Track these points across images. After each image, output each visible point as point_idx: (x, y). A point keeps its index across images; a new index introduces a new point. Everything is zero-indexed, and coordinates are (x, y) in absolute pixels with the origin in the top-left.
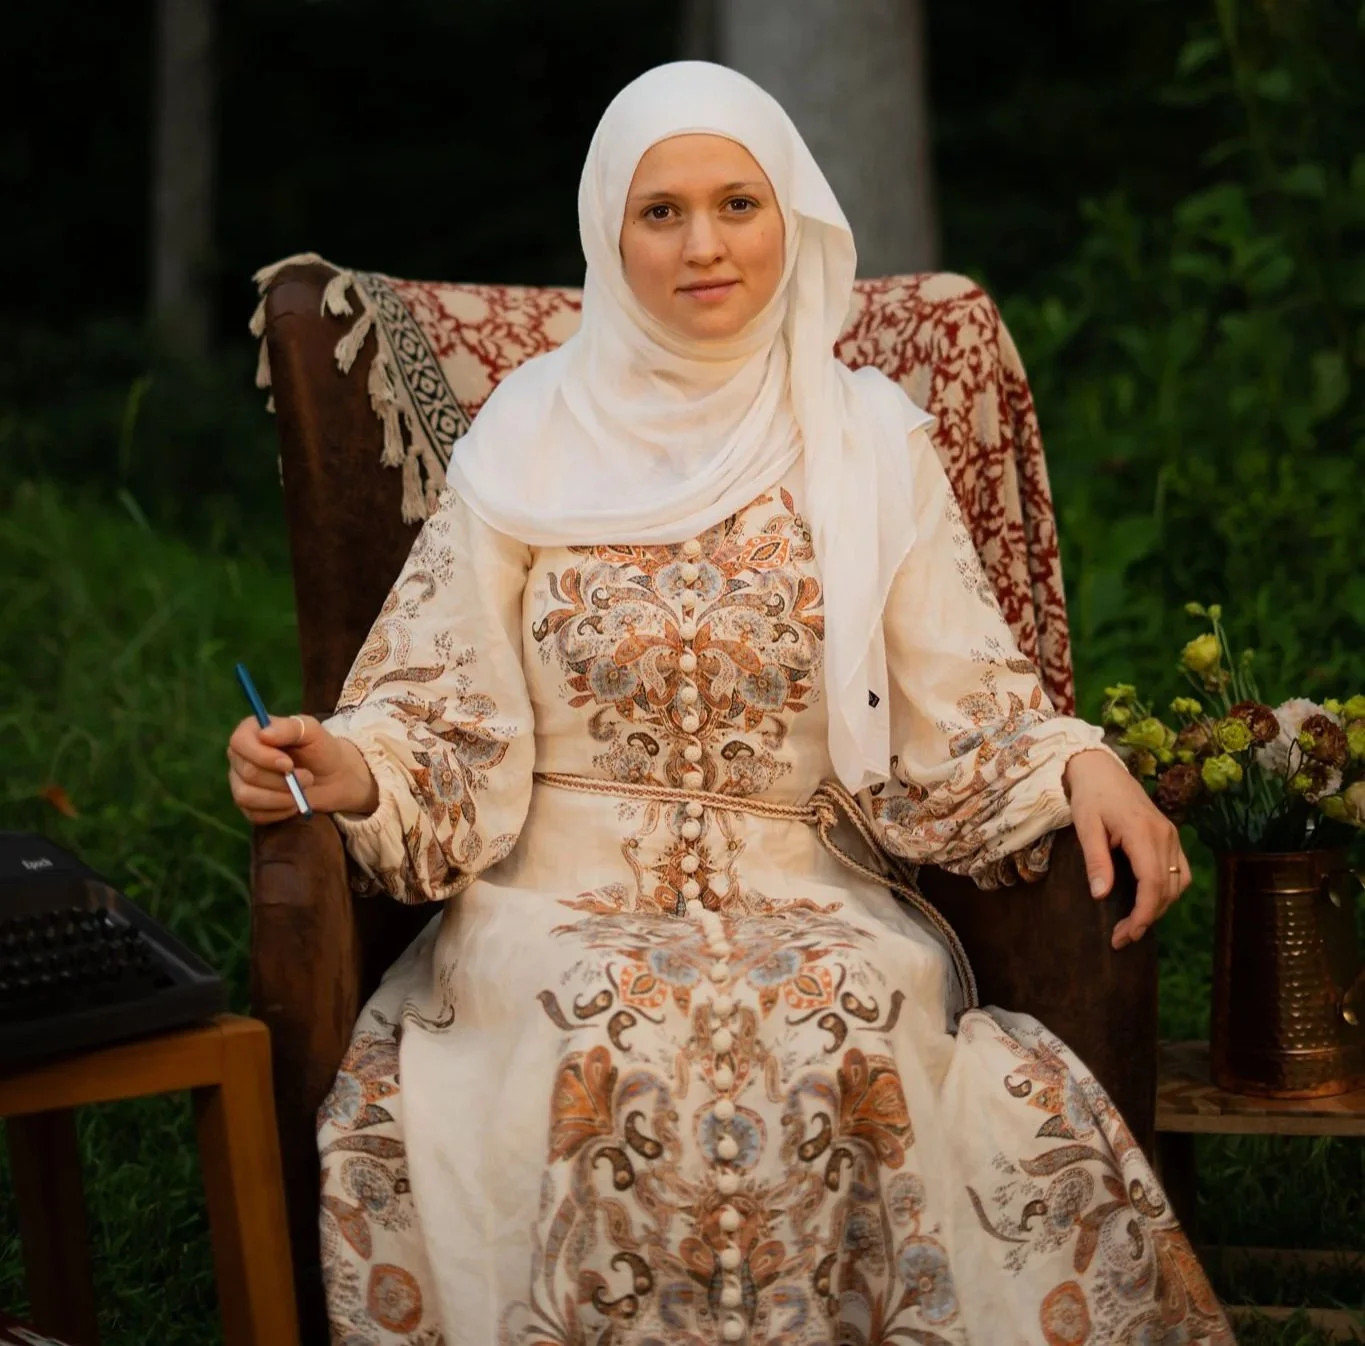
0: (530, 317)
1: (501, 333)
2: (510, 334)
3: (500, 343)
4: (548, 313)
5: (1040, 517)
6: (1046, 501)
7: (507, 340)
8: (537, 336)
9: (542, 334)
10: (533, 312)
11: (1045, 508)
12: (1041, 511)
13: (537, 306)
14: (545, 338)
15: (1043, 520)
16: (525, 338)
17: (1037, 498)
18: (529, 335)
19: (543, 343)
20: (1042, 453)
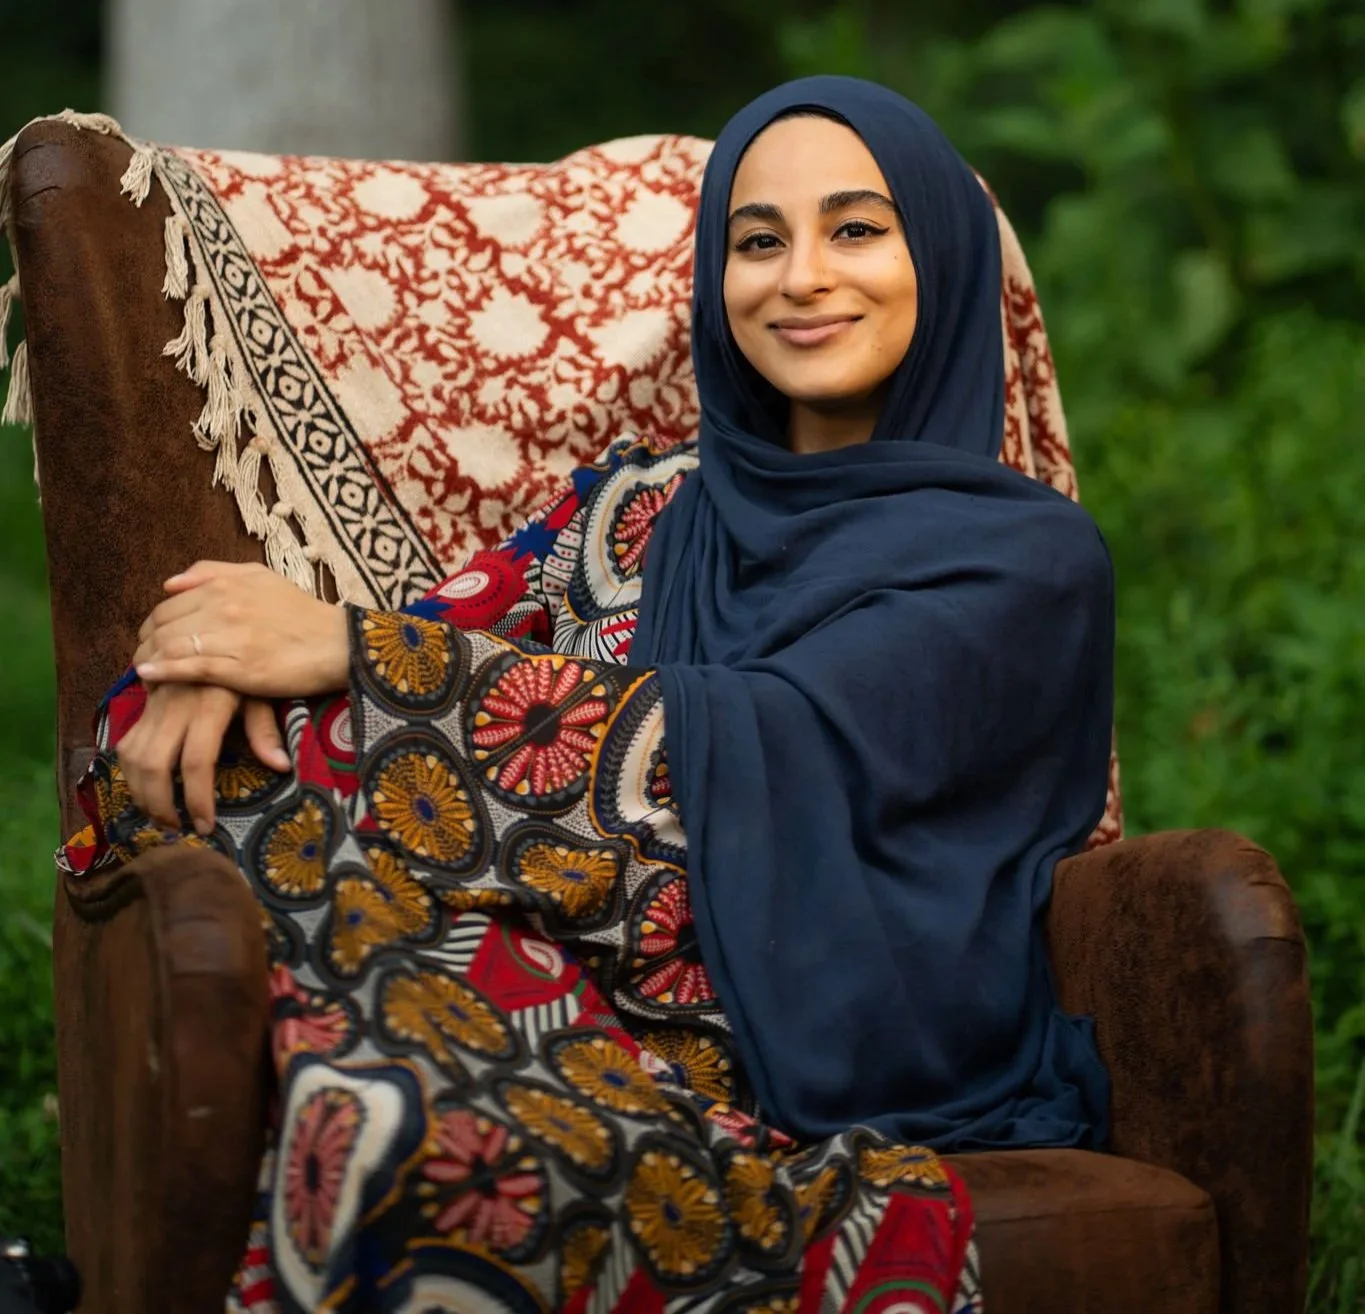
0: (337, 181)
1: (295, 194)
2: (308, 195)
3: (296, 203)
4: (360, 178)
5: (1052, 468)
6: (1059, 448)
7: (305, 202)
8: (344, 201)
9: (352, 200)
10: (341, 175)
11: (1057, 456)
12: (1053, 461)
13: (345, 170)
14: (356, 206)
15: (1056, 473)
16: (328, 201)
17: (1046, 443)
18: (334, 200)
19: (353, 211)
20: (1054, 383)
